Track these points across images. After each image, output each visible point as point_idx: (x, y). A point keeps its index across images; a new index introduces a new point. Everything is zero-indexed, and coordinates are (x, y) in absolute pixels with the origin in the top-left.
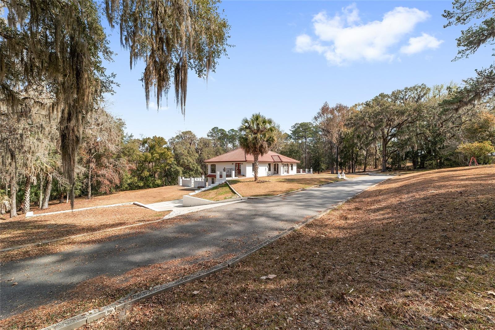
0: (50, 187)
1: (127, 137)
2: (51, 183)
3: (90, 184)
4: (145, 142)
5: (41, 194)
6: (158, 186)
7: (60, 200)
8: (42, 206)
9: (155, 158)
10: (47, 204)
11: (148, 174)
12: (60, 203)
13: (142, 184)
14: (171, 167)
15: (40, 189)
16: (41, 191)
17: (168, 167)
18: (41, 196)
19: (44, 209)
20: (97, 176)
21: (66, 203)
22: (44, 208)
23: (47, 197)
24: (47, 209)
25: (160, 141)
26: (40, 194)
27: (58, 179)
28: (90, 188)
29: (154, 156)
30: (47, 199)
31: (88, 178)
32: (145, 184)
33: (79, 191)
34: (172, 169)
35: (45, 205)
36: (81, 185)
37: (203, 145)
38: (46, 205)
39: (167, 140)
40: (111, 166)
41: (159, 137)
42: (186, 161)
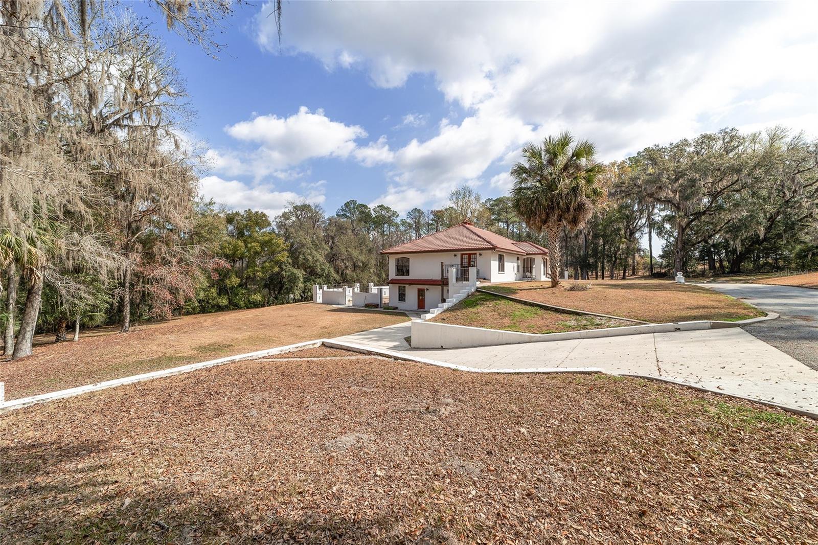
0: (38, 302)
1: (202, 205)
2: (40, 293)
3: (127, 299)
4: (230, 220)
5: (11, 320)
6: (256, 305)
7: (57, 336)
8: (16, 350)
9: (252, 251)
10: (29, 345)
11: (238, 281)
12: (57, 341)
13: (224, 301)
14: (282, 269)
15: (8, 308)
16: (11, 315)
17: (276, 269)
18: (11, 326)
19: (22, 359)
20: (144, 282)
21: (72, 340)
22: (21, 354)
23: (28, 329)
24: (28, 358)
25: (258, 220)
26: (8, 320)
27: (58, 284)
28: (128, 308)
29: (249, 245)
30: (29, 334)
31: (124, 287)
32: (230, 301)
33: (104, 315)
34: (284, 273)
35: (24, 348)
36: (109, 300)
37: (337, 231)
38: (26, 348)
39: (271, 219)
40: (174, 260)
41: (257, 213)
42: (310, 258)
